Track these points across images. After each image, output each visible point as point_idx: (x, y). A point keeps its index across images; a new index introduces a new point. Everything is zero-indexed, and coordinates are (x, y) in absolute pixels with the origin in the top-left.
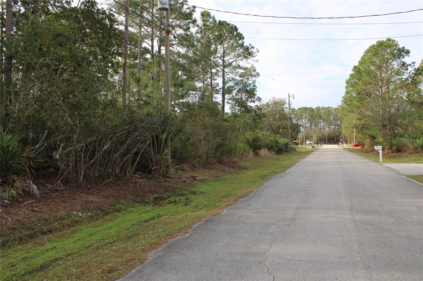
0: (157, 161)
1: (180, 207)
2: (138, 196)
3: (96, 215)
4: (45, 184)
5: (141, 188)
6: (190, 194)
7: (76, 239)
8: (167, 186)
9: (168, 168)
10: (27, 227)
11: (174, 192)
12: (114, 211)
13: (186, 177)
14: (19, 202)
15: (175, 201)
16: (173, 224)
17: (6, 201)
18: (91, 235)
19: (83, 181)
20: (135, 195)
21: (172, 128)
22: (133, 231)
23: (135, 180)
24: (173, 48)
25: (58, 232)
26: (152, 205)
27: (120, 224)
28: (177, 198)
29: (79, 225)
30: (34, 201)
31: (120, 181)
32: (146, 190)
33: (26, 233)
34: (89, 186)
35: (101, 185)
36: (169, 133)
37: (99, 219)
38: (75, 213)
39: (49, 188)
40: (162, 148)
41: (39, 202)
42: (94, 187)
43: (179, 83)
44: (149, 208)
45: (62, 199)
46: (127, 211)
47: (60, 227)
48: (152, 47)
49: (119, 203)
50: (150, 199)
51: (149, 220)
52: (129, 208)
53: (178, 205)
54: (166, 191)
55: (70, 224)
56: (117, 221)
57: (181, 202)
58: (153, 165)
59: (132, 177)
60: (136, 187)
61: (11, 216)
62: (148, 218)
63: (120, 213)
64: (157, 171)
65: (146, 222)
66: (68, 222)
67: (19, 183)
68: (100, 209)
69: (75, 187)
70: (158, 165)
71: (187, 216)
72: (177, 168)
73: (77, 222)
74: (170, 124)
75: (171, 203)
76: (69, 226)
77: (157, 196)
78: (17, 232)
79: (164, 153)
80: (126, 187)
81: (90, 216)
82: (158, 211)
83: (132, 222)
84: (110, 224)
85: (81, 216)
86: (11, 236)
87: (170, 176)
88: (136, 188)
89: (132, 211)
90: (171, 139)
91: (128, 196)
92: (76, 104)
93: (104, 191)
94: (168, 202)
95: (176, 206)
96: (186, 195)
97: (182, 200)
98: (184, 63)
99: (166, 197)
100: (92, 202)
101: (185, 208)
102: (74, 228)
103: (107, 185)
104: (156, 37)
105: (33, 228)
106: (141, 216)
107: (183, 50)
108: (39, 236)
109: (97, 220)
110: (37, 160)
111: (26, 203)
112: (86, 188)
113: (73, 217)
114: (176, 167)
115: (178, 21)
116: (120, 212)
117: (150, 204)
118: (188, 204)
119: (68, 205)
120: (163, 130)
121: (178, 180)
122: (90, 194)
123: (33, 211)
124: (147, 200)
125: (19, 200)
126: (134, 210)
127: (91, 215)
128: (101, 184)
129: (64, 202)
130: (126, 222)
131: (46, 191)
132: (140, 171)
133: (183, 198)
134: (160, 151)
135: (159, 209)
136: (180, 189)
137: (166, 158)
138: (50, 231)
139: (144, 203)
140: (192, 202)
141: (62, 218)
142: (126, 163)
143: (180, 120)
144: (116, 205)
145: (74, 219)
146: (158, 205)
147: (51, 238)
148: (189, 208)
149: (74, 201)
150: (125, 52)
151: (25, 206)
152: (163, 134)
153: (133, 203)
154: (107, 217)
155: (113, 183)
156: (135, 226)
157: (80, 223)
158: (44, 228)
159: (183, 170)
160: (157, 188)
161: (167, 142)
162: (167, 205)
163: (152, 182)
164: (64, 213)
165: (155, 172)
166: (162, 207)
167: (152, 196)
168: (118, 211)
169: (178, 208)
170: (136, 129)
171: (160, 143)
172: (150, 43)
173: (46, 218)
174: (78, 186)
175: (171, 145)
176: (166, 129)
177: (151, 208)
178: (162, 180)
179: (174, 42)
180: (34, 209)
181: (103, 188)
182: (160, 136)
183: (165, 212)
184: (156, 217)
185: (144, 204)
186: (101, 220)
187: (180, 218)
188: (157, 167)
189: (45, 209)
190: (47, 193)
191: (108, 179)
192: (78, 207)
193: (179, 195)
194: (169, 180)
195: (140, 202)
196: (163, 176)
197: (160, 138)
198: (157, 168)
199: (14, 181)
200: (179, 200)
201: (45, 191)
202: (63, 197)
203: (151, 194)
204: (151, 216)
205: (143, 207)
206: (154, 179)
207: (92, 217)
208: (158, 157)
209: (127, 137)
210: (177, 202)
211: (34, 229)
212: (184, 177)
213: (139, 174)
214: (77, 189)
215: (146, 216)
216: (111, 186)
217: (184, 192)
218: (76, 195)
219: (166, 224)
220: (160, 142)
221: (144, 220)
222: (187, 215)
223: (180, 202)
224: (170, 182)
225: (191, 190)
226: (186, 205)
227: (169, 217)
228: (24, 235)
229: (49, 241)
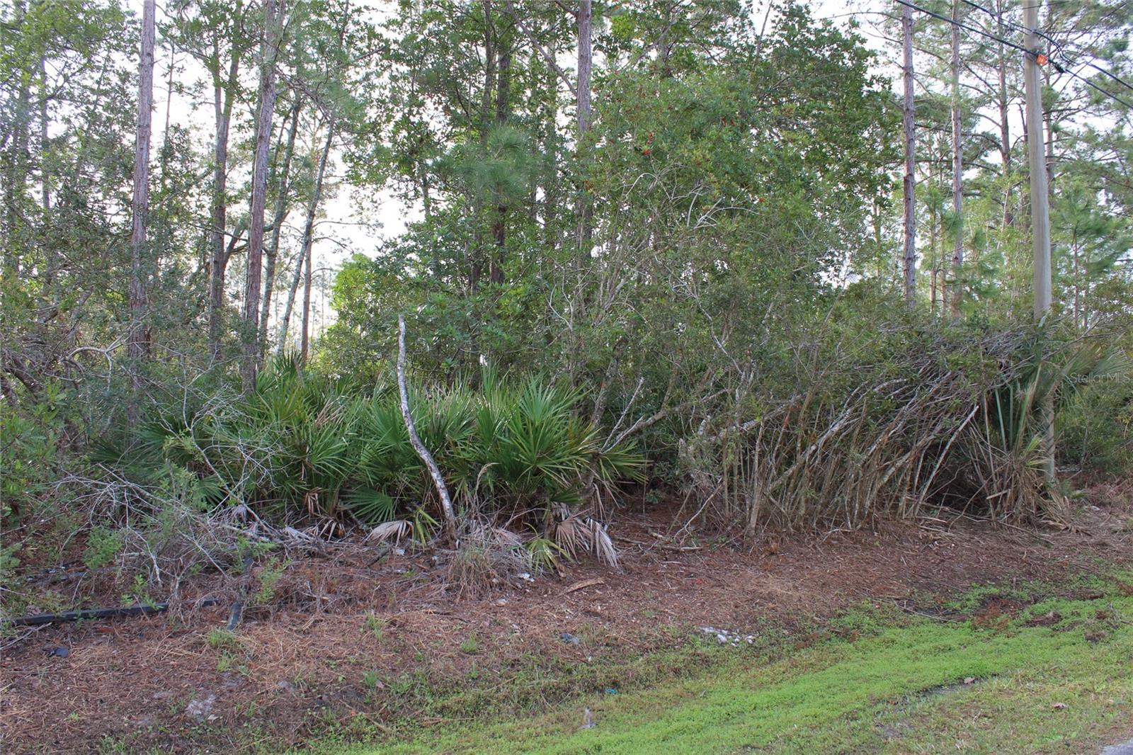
0: (1004, 471)
1: (1068, 648)
2: (929, 587)
3: (771, 645)
4: (650, 530)
5: (942, 561)
6: (1118, 595)
7: (675, 725)
8: (1037, 558)
9: (1046, 496)
10: (554, 662)
11: (1058, 581)
12: (834, 635)
13: (1110, 529)
14: (559, 581)
15: (1058, 617)
16: (1019, 724)
17: (526, 576)
18: (728, 718)
19: (756, 529)
20: (917, 582)
21: (1058, 367)
22: (863, 728)
23: (927, 530)
24: (1073, 121)
25: (638, 688)
26: (968, 623)
27: (835, 690)
28: (1067, 607)
29: (709, 672)
30: (600, 581)
31: (876, 534)
32: (959, 569)
33: (544, 682)
34: (773, 545)
35: (812, 543)
36: (1046, 382)
37: (779, 659)
38: (707, 630)
39: (655, 544)
40: (1022, 429)
41: (615, 587)
42: (789, 550)
43: (1091, 224)
44: (955, 635)
45: (684, 581)
46: (877, 640)
47: (648, 674)
48: (1005, 128)
49: (857, 608)
50: (968, 600)
51: (940, 686)
52: (888, 626)
53: (1064, 637)
54: (1030, 574)
55: (681, 665)
56: (831, 674)
57: (1076, 623)
58: (990, 487)
59: (920, 520)
60: (926, 555)
61: (523, 621)
62: (937, 678)
63: (851, 646)
64: (1004, 505)
65: (926, 691)
66: (675, 661)
67: (568, 525)
68: (790, 624)
69: (733, 546)
70: (1008, 486)
71: (1086, 692)
72: (1080, 496)
73: (706, 661)
74: (1050, 353)
75: (1042, 623)
76: (677, 672)
77: (995, 591)
78: (520, 675)
79: (1031, 447)
80: (892, 553)
81: (751, 646)
82: (983, 653)
83: (879, 689)
84: (806, 683)
85: (722, 644)
86: (500, 686)
87: (1051, 523)
88: (927, 560)
89: (893, 641)
90: (1055, 403)
91: (896, 585)
92: (727, 296)
93: (819, 562)
94: (1030, 618)
95: (1053, 641)
96: (1102, 597)
97: (1084, 617)
98: (1112, 164)
99: (1026, 598)
100: (771, 597)
101: (1088, 654)
102: (688, 683)
103: (832, 545)
104: (1013, 96)
105: (567, 667)
106: (918, 664)
107: (1104, 123)
108: (578, 695)
109: (771, 659)
110: (620, 464)
111: (577, 586)
112: (766, 550)
113: (699, 641)
114: (1078, 492)
115: (1087, 36)
116: (851, 640)
117: (964, 621)
118: (1103, 636)
119: (695, 603)
120: (1027, 371)
121: (1079, 540)
122: (770, 571)
123: (588, 613)
124: (957, 605)
125: (562, 575)
126: (904, 636)
127: (756, 644)
128: (814, 539)
129: (686, 590)
130: (856, 684)
131: (647, 553)
132: (945, 504)
133: (1087, 608)
134: (1014, 442)
135: (987, 646)
136: (1082, 573)
137: (1036, 462)
138: (615, 684)
139: (944, 615)
140: (1120, 630)
141: (663, 645)
142: (898, 476)
143: (1085, 338)
144: (844, 615)
145: (699, 652)
146: (987, 627)
147: (610, 708)
148: (1105, 658)
149: (718, 590)
150: (909, 142)
151: (571, 596)
152: (1024, 386)
153: (905, 611)
154: (807, 656)
155: (852, 539)
156: (880, 706)
157: (713, 668)
158: (601, 671)
159: (1101, 504)
160: (999, 563)
161: (1039, 412)
162: (1021, 629)
163: (984, 540)
164: (672, 627)
165: (998, 509)
166: (1001, 639)
167: (977, 592)
168: (846, 635)
169: (1061, 651)
170: (933, 372)
171: (1014, 414)
172: (998, 118)
173: (616, 639)
174: (742, 544)
175: (1055, 421)
176: (1035, 369)
177: (962, 636)
178: (1021, 534)
179: (1074, 105)
180: (592, 608)
181: (818, 553)
182: (1014, 391)
183: (1006, 658)
184: (968, 675)
185: (940, 618)
186: (781, 665)
187: (1056, 700)
188: (1004, 492)
189: (622, 609)
190: (647, 560)
191: (837, 524)
192: (722, 612)
193: (1073, 596)
194: (1047, 536)
195: (931, 611)
196: (1027, 521)
197: (1014, 400)
198: (1005, 495)
199: (558, 519)
200: (1073, 614)
201: (643, 553)
202: (688, 575)
203: (974, 584)
204: (951, 671)
205: (935, 628)
206: (993, 529)
207: (756, 650)
208: (1007, 458)
209: (905, 397)
210: (1061, 623)
211: (569, 671)
212: (1103, 529)
213: (943, 511)
214: (737, 551)
215: (932, 670)
216: (846, 547)
217: (1098, 586)
218: (731, 571)
219: (994, 715)
220: (1014, 410)
221: (921, 685)
222: (1088, 686)
223: (1072, 626)
224: (1047, 544)
225: (1124, 578)
226: (1094, 639)
227: (1013, 687)
228: (537, 688)
229: (600, 718)
